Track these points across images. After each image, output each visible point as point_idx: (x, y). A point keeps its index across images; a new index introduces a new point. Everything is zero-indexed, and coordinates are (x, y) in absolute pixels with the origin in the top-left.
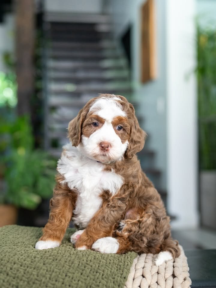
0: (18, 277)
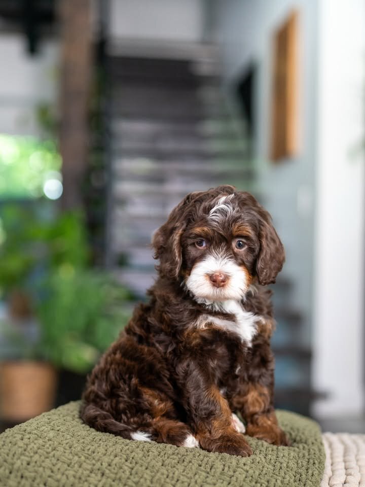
0: (120, 479)
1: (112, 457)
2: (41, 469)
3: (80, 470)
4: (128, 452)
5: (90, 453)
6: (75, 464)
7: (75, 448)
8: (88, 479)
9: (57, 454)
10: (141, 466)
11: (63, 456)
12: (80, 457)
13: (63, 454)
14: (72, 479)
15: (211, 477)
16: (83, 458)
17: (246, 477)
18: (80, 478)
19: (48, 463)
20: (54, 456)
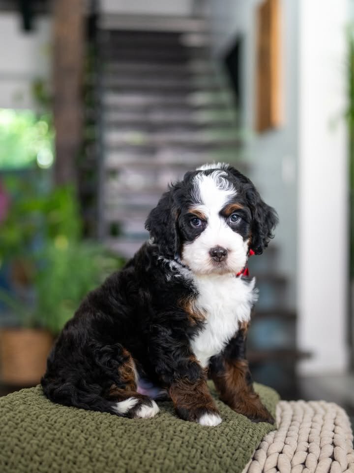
1: (71, 428)
2: (9, 439)
3: (43, 440)
4: (84, 424)
5: (53, 423)
6: (39, 434)
7: (41, 419)
8: (50, 447)
9: (25, 424)
10: (94, 437)
11: (30, 426)
12: (44, 428)
13: (30, 425)
14: (35, 447)
15: (153, 443)
16: (46, 428)
17: (182, 443)
18: (42, 447)
19: (16, 433)
20: (22, 427)
